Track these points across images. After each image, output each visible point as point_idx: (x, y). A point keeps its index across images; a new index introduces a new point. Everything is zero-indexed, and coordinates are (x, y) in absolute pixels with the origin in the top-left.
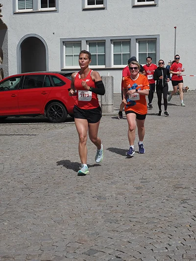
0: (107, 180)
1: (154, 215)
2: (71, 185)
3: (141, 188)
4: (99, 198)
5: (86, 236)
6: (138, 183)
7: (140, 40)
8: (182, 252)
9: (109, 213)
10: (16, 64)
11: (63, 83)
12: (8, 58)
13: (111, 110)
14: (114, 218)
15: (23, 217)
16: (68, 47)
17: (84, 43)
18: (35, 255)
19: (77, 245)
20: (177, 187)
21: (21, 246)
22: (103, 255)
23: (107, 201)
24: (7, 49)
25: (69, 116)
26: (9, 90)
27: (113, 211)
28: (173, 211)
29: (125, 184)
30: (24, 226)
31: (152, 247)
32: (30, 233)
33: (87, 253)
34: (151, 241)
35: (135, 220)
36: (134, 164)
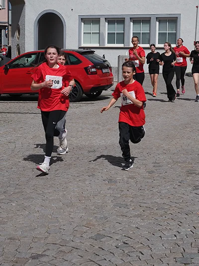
1: (165, 201)
2: (82, 167)
3: (153, 172)
4: (110, 181)
5: (94, 220)
6: (151, 167)
7: (160, 19)
8: (191, 240)
9: (119, 197)
10: (33, 40)
11: (79, 62)
12: (25, 34)
14: (124, 203)
15: (32, 198)
16: (85, 25)
17: (102, 20)
18: (41, 238)
19: (85, 229)
20: (190, 173)
21: (28, 228)
22: (110, 241)
23: (118, 184)
24: (24, 25)
25: (84, 95)
26: (25, 67)
27: (123, 195)
28: (185, 197)
29: (137, 167)
30: (32, 207)
31: (160, 234)
32: (38, 215)
33: (95, 237)
34: (160, 228)
35: (145, 205)
36: (148, 147)
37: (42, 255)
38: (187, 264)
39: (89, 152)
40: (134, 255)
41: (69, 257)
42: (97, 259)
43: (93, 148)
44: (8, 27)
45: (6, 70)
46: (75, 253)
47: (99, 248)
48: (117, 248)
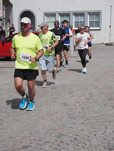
0: (70, 94)
1: (97, 115)
2: (49, 97)
3: (89, 99)
4: (65, 104)
5: (57, 126)
6: (88, 96)
7: (90, 13)
8: (113, 136)
9: (70, 114)
10: (18, 26)
13: (73, 54)
14: (74, 116)
15: (21, 115)
16: (47, 18)
17: (57, 15)
18: (27, 137)
19: (52, 131)
20: (110, 99)
21: (19, 132)
22: (67, 137)
23: (70, 106)
24: (13, 18)
27: (73, 112)
28: (108, 112)
29: (80, 97)
30: (21, 120)
31: (95, 133)
32: (25, 124)
33: (58, 136)
34: (95, 130)
35: (85, 117)
36: (86, 85)
37: (28, 146)
38: (111, 149)
39: (52, 88)
40: (81, 145)
41: (44, 147)
42: (59, 148)
43: (54, 86)
44: (3, 20)
45: (3, 43)
46: (47, 144)
47: (61, 141)
48: (71, 141)
